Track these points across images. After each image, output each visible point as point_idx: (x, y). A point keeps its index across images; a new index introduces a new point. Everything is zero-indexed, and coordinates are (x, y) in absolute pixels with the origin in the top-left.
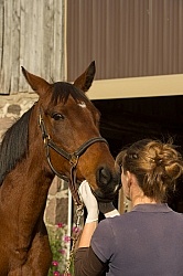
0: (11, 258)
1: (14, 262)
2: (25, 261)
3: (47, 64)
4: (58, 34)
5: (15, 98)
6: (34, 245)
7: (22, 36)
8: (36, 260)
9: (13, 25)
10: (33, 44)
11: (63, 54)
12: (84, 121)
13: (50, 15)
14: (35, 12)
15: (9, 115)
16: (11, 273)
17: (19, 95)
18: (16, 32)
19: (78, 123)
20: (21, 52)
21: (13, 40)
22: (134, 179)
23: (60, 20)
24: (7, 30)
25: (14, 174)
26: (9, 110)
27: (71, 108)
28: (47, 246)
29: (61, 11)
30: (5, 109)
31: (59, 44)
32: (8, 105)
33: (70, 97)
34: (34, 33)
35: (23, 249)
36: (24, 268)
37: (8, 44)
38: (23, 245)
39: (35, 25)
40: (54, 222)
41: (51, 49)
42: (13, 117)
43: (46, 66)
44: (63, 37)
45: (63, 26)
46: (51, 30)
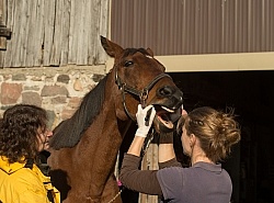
4: (104, 17)
7: (72, 18)
15: (58, 84)
17: (68, 67)
18: (67, 14)
20: (71, 31)
23: (106, 5)
26: (59, 79)
30: (55, 79)
32: (58, 75)
37: (59, 23)
39: (83, 8)
41: (98, 29)
43: (93, 43)
44: (108, 19)
45: (108, 11)
46: (98, 14)
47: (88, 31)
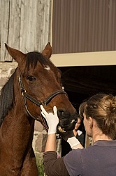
3: (38, 41)
4: (46, 21)
5: (16, 64)
6: (25, 166)
7: (22, 22)
9: (16, 13)
10: (29, 27)
11: (49, 34)
13: (42, 7)
14: (31, 5)
18: (18, 18)
19: (46, 82)
20: (21, 33)
21: (15, 24)
22: (95, 123)
23: (48, 11)
24: (12, 18)
25: (8, 118)
29: (49, 5)
30: (9, 72)
31: (47, 28)
32: (11, 69)
33: (38, 63)
34: (30, 20)
35: (18, 169)
37: (12, 27)
39: (31, 14)
40: (41, 150)
41: (42, 31)
44: (50, 23)
45: (50, 15)
46: (42, 18)
47: (35, 32)
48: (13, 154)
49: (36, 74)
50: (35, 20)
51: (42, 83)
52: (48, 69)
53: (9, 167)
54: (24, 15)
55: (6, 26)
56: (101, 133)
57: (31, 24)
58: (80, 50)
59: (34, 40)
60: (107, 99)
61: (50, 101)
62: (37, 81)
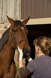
0: (5, 71)
1: (5, 72)
2: (9, 72)
3: (15, 14)
4: (18, 6)
5: (6, 24)
6: (11, 67)
7: (8, 6)
8: (12, 71)
9: (5, 3)
11: (20, 11)
12: (22, 33)
16: (5, 75)
17: (7, 23)
18: (6, 5)
20: (8, 11)
22: (40, 48)
24: (4, 4)
26: (4, 28)
27: (19, 29)
28: (15, 67)
30: (3, 27)
31: (18, 8)
32: (4, 26)
33: (19, 25)
34: (11, 5)
35: (8, 68)
36: (8, 73)
37: (4, 8)
38: (8, 67)
39: (12, 3)
40: (17, 60)
41: (16, 10)
42: (5, 30)
43: (15, 15)
44: (20, 6)
45: (20, 3)
46: (16, 4)
47: (13, 10)
48: (6, 62)
49: (17, 30)
50: (13, 5)
51: (19, 34)
52: (23, 28)
53: (5, 67)
54: (9, 3)
55: (1, 8)
56: (42, 53)
57: (12, 7)
58: (32, 18)
59: (13, 14)
60: (46, 39)
61: (21, 42)
62: (17, 33)
